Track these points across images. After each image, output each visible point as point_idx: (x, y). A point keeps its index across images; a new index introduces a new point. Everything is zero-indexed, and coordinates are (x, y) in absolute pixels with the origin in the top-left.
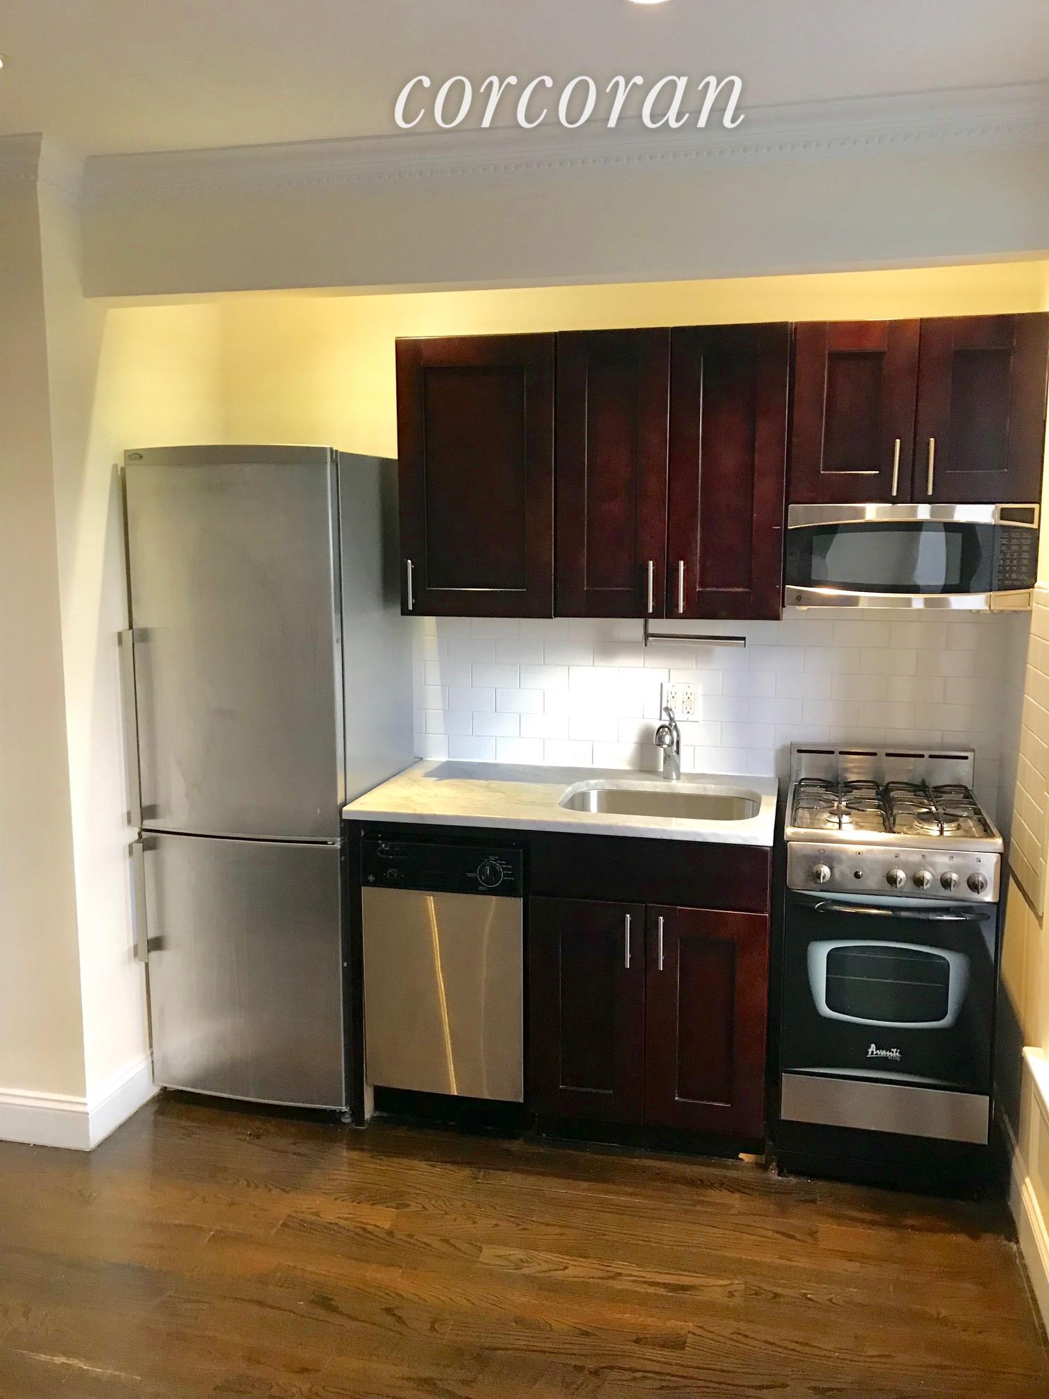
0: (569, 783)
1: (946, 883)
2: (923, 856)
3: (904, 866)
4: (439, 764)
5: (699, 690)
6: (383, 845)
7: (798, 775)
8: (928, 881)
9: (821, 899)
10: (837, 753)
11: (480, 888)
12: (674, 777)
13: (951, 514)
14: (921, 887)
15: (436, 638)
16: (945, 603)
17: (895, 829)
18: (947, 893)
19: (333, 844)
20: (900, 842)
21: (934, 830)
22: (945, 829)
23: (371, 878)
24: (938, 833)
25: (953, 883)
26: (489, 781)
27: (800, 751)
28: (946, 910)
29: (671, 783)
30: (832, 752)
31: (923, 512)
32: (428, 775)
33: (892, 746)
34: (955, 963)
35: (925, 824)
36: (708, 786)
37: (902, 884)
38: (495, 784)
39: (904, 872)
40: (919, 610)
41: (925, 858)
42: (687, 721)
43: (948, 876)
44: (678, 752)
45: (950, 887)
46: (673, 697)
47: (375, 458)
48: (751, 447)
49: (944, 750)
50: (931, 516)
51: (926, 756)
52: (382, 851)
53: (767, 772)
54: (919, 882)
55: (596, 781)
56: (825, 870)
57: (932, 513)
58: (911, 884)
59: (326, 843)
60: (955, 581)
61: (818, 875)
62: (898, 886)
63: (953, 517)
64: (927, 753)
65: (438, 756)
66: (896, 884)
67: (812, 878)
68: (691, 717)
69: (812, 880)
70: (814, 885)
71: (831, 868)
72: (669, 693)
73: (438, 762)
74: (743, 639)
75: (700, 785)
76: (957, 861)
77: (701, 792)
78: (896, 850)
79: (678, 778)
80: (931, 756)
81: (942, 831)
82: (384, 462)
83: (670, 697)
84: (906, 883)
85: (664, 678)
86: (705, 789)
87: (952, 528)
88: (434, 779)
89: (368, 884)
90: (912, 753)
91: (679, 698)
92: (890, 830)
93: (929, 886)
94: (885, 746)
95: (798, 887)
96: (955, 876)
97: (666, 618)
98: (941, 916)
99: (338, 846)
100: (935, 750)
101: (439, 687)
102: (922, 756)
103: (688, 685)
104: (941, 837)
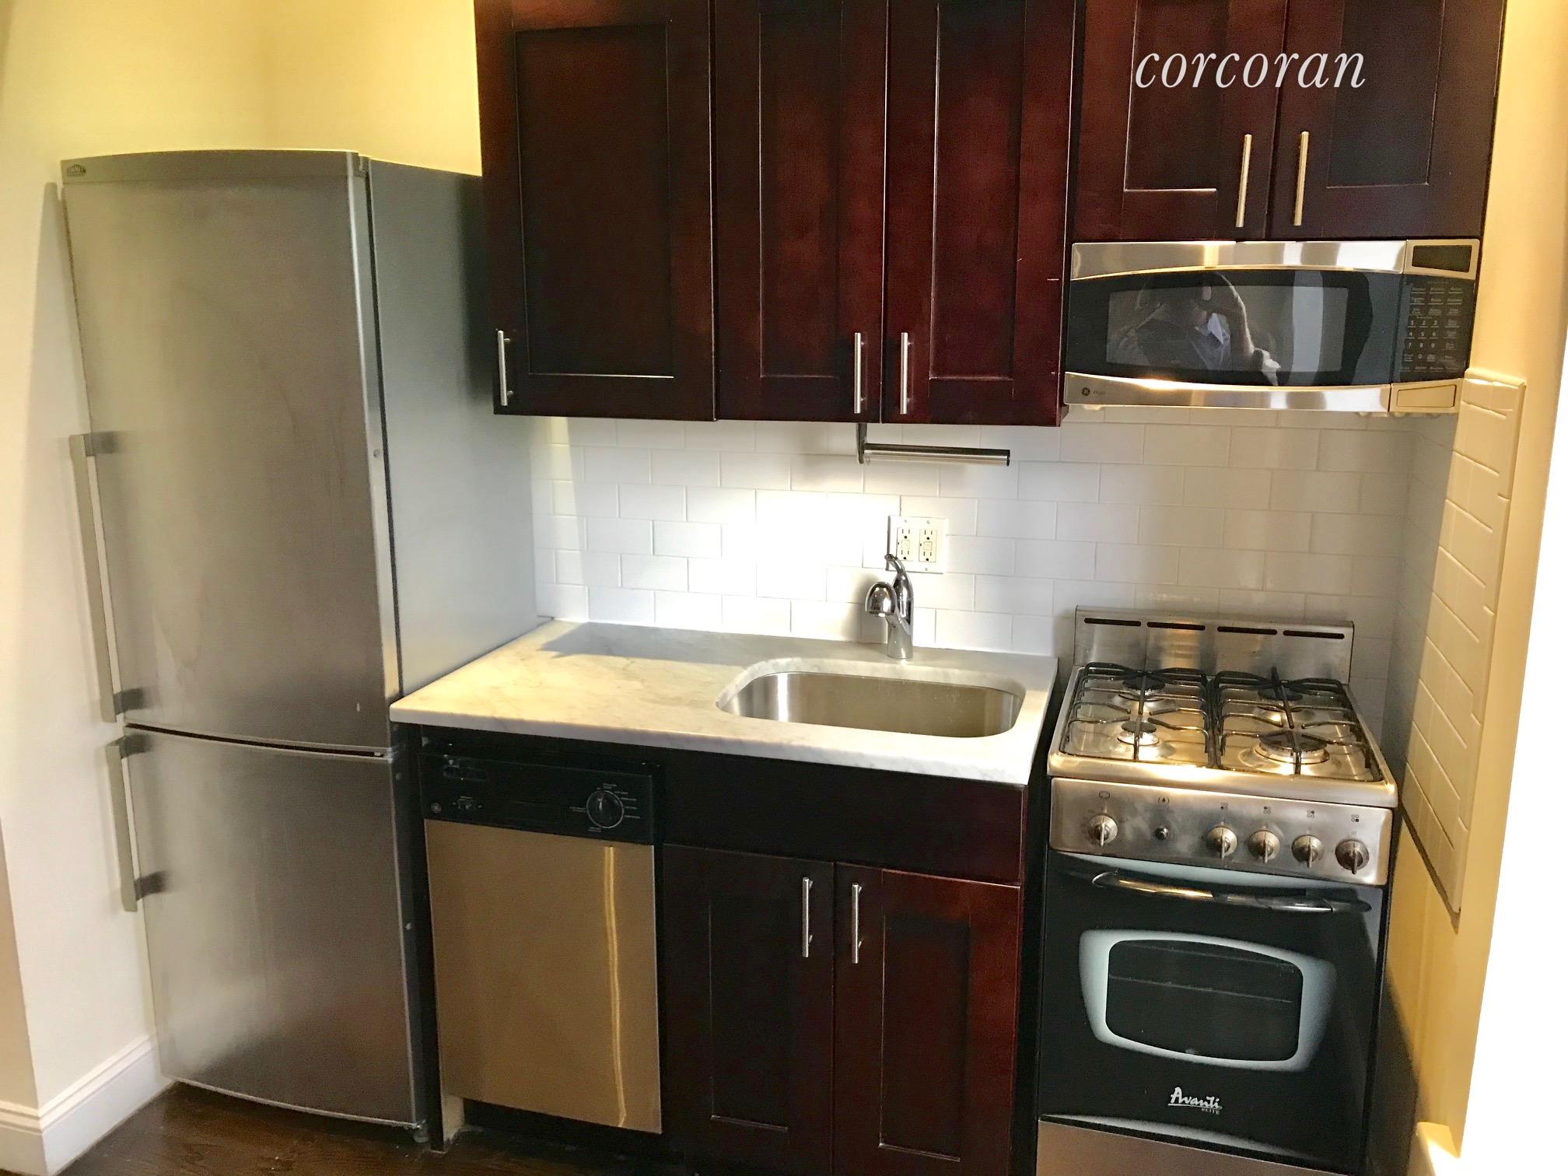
0: (745, 665)
1: (1302, 854)
2: (1265, 808)
3: (1234, 822)
4: (573, 628)
5: (943, 527)
6: (451, 762)
7: (1086, 656)
8: (1272, 849)
9: (1101, 868)
10: (1144, 624)
11: (592, 829)
12: (903, 654)
13: (1332, 256)
14: (1261, 858)
15: (568, 446)
16: (1317, 400)
17: (1223, 762)
18: (1301, 868)
19: (382, 756)
20: (1230, 784)
21: (1284, 765)
22: (1303, 761)
23: (436, 808)
24: (1292, 772)
25: (1313, 854)
26: (631, 659)
27: (1088, 621)
28: (1298, 894)
29: (898, 666)
30: (1137, 624)
31: (1292, 254)
32: (549, 647)
33: (1227, 616)
34: (1312, 974)
35: (1270, 751)
36: (951, 671)
37: (1231, 851)
38: (638, 664)
39: (1234, 833)
40: (1278, 412)
41: (1269, 812)
42: (926, 572)
43: (1305, 841)
44: (909, 620)
45: (1307, 860)
46: (906, 537)
47: (452, 174)
48: (1014, 152)
49: (1307, 624)
50: (1302, 261)
51: (1280, 634)
52: (450, 770)
53: (1041, 647)
54: (1257, 850)
55: (788, 660)
56: (1109, 825)
57: (1306, 256)
58: (1244, 852)
59: (372, 754)
60: (1337, 367)
61: (1096, 833)
62: (1224, 854)
63: (1334, 262)
64: (1281, 628)
65: (575, 615)
66: (1221, 851)
67: (1088, 835)
68: (931, 567)
69: (1088, 839)
70: (1092, 847)
71: (1120, 823)
72: (900, 531)
73: (572, 624)
74: (1007, 453)
75: (939, 670)
76: (1320, 817)
77: (941, 680)
78: (1223, 798)
79: (909, 657)
80: (1287, 633)
81: (1298, 765)
82: (465, 181)
83: (901, 537)
84: (1236, 850)
85: (893, 511)
86: (946, 675)
87: (1335, 280)
88: (554, 653)
89: (433, 816)
90: (1260, 626)
91: (915, 538)
92: (1215, 763)
93: (1273, 856)
94: (1218, 615)
95: (1068, 847)
96: (1315, 843)
97: (883, 422)
98: (1292, 905)
99: (389, 759)
100: (1294, 623)
101: (575, 517)
102: (1274, 632)
103: (927, 519)
104: (1297, 779)
